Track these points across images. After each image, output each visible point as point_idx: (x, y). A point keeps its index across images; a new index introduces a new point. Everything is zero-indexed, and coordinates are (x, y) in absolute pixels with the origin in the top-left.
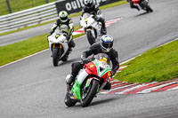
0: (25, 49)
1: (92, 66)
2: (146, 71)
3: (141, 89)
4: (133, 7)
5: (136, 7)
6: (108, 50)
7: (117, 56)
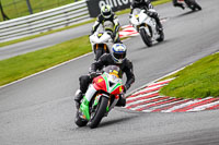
0: (50, 58)
2: (198, 84)
3: (193, 106)
4: (176, 5)
5: (181, 5)
6: (120, 61)
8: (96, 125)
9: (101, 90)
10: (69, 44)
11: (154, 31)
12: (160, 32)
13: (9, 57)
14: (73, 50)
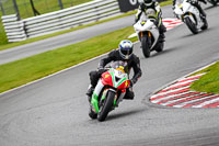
0: (80, 53)
1: (107, 76)
6: (127, 57)
7: (139, 62)
8: (104, 118)
9: (108, 85)
10: (100, 40)
11: (199, 19)
12: (204, 20)
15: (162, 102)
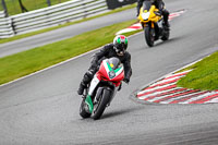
2: (216, 76)
3: (210, 98)
10: (87, 36)
13: (27, 49)
14: (90, 42)
15: (149, 98)
